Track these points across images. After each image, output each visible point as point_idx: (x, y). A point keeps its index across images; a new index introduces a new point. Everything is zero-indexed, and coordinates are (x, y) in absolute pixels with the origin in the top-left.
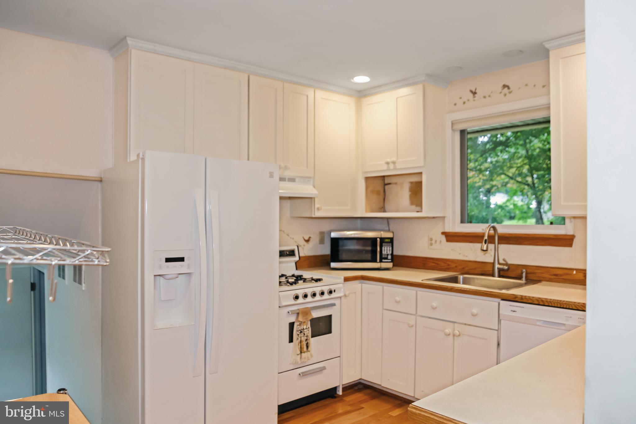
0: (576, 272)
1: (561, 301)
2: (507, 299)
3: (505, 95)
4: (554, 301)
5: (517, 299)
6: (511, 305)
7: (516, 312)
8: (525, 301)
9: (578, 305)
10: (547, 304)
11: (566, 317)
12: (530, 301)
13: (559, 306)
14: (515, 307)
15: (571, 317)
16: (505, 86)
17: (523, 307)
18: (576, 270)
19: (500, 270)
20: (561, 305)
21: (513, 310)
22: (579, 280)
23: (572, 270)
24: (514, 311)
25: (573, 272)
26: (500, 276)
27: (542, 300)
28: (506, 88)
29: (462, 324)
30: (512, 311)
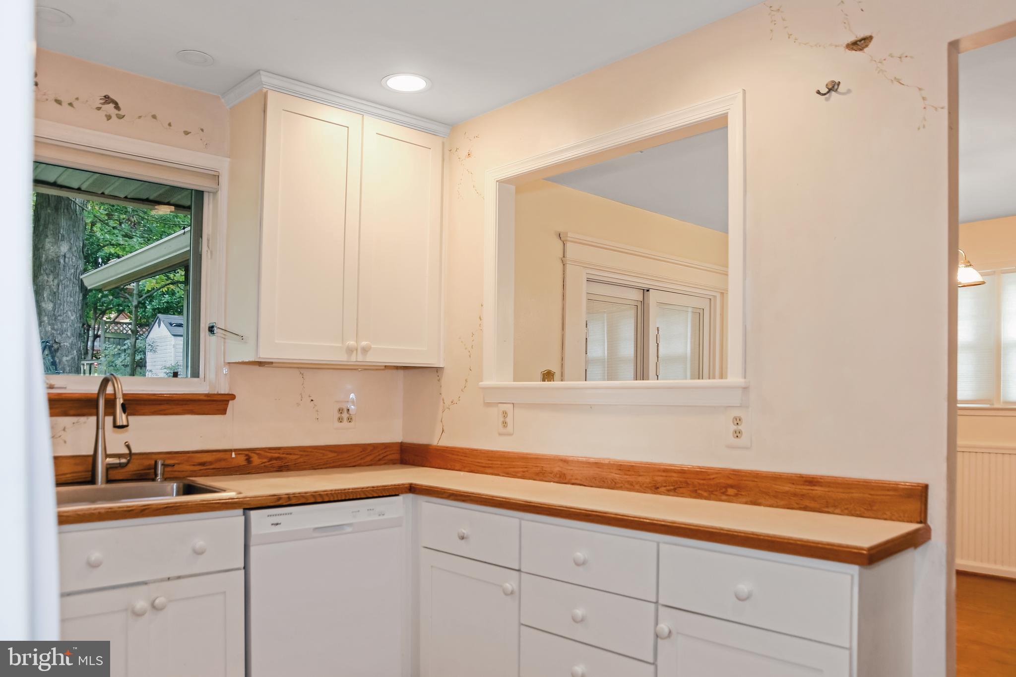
0: (235, 454)
1: (345, 490)
2: (264, 505)
3: (109, 117)
4: (336, 492)
5: (280, 503)
6: (270, 514)
7: (280, 524)
8: (293, 502)
9: (367, 491)
10: (327, 499)
11: (353, 512)
12: (303, 501)
13: (343, 498)
14: (277, 516)
15: (359, 511)
16: (107, 99)
17: (291, 514)
18: (235, 450)
19: (109, 468)
20: (346, 496)
21: (276, 522)
22: (239, 467)
23: (231, 451)
24: (277, 524)
25: (231, 455)
26: (109, 481)
27: (320, 495)
28: (112, 106)
29: (162, 580)
30: (272, 524)
